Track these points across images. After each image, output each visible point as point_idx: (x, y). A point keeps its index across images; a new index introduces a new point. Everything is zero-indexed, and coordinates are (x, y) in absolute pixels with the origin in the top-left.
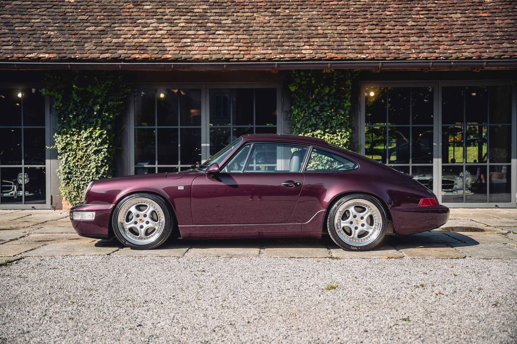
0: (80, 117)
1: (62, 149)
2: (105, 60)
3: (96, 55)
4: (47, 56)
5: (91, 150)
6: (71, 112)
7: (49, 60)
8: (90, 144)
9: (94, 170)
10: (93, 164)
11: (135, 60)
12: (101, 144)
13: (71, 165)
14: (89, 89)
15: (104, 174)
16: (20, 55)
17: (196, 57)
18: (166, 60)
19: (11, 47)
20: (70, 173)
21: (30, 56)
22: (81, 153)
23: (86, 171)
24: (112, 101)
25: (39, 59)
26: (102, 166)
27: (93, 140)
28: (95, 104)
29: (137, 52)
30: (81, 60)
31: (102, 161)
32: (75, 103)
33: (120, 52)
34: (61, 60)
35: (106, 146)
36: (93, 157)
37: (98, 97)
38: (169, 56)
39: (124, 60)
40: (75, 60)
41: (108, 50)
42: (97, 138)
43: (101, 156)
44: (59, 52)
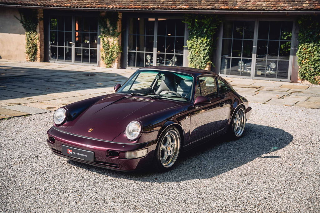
0: (198, 34)
1: (190, 47)
2: (208, 9)
3: (205, 7)
4: (185, 7)
5: (201, 49)
6: (194, 31)
7: (186, 9)
8: (202, 46)
9: (202, 58)
10: (202, 55)
11: (221, 9)
12: (206, 46)
13: (193, 55)
14: (203, 21)
15: (207, 60)
16: (174, 7)
17: (249, 8)
18: (235, 9)
19: (172, 2)
20: (192, 58)
21: (178, 7)
22: (197, 50)
23: (199, 58)
24: (213, 26)
25: (182, 9)
26: (206, 56)
27: (203, 44)
28: (205, 28)
29: (223, 5)
30: (198, 9)
31: (206, 54)
32: (196, 27)
33: (216, 5)
34: (190, 9)
35: (208, 47)
36: (202, 52)
37: (206, 24)
38: (237, 7)
39: (217, 9)
40: (196, 9)
41: (211, 4)
42: (204, 43)
43: (206, 52)
44: (190, 5)
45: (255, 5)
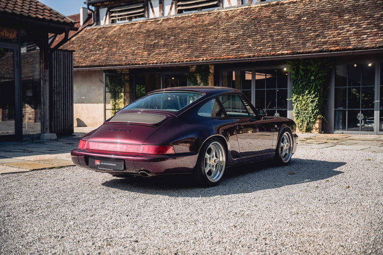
0: (304, 83)
1: (295, 100)
2: (315, 52)
3: (311, 50)
4: (286, 52)
5: (309, 101)
6: (299, 80)
7: (287, 54)
8: (309, 97)
9: (311, 111)
10: (310, 108)
11: (331, 51)
12: (315, 97)
13: (299, 109)
14: (309, 68)
15: (316, 113)
16: (274, 53)
17: (367, 46)
18: (349, 49)
19: (270, 49)
20: (298, 113)
21: (278, 53)
22: (304, 102)
23: (307, 112)
24: (321, 73)
25: (282, 54)
26: (315, 109)
27: (310, 95)
28: (311, 76)
29: (333, 46)
30: (303, 53)
31: (315, 106)
32: (301, 75)
33: (324, 47)
34: (293, 53)
35: (317, 98)
36: (310, 104)
37: (313, 71)
38: (351, 47)
39: (325, 52)
40: (300, 53)
41: (318, 46)
42: (312, 94)
43: (314, 104)
44: (293, 49)
45: (374, 43)
